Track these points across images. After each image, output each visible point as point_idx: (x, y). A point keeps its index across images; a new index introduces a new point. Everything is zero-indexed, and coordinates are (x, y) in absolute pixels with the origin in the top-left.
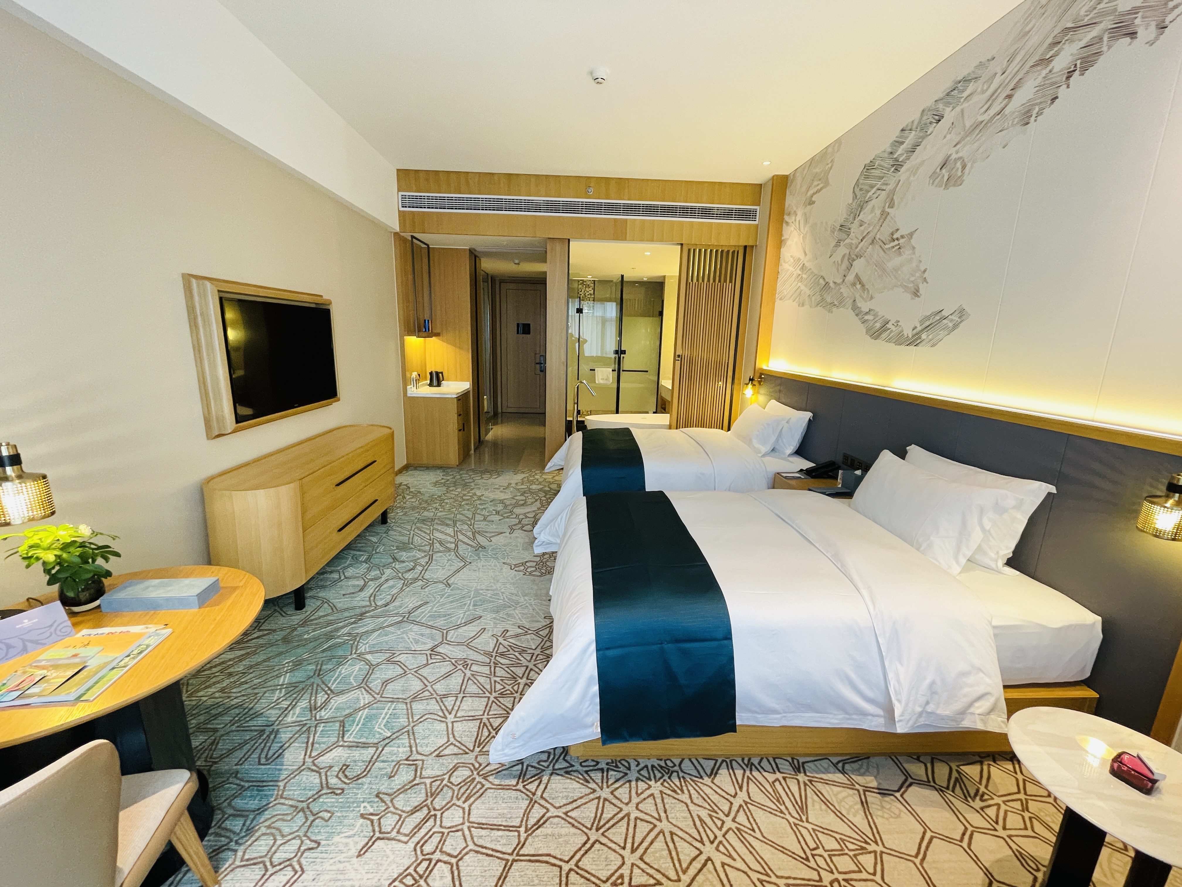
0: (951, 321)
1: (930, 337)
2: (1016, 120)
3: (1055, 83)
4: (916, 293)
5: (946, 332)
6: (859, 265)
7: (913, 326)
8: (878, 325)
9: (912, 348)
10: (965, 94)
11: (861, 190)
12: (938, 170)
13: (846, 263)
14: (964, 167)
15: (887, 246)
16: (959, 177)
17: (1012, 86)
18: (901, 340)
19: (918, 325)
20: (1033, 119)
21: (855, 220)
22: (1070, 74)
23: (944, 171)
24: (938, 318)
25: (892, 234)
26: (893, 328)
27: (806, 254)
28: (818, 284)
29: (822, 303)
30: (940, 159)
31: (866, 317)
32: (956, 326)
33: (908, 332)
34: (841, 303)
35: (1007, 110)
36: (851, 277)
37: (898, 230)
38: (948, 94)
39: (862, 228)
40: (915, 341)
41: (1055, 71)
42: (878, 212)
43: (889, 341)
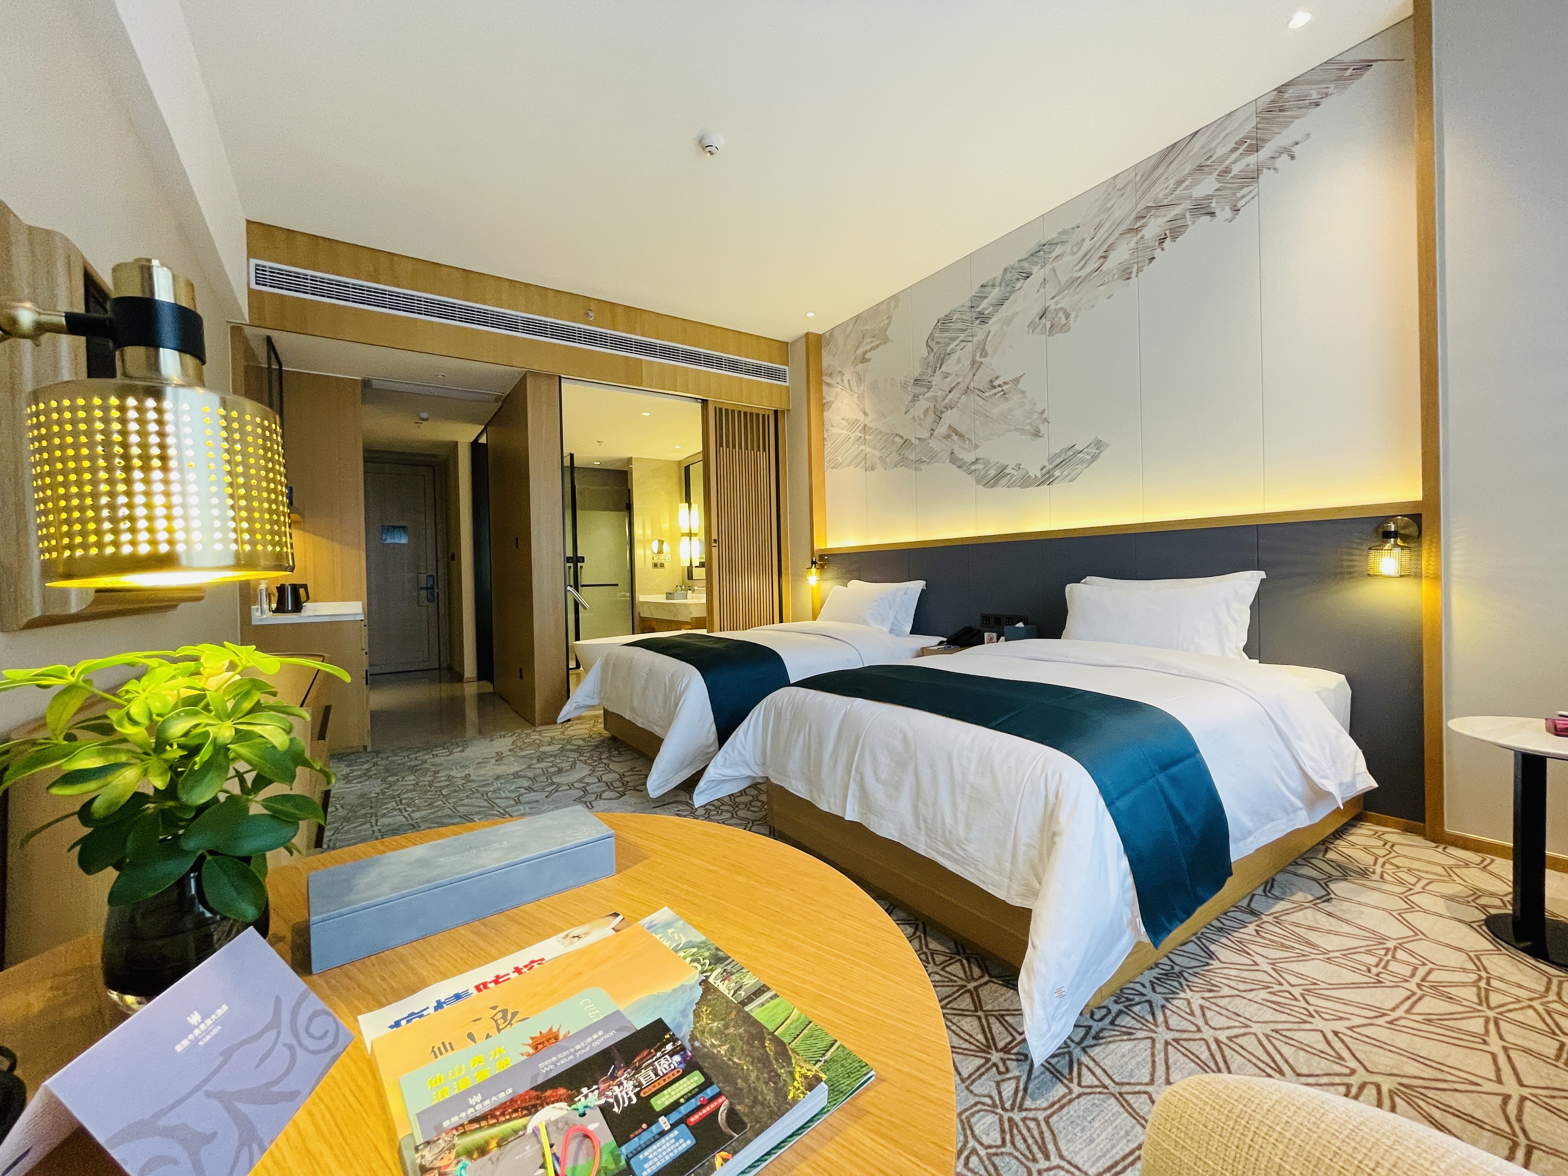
0: (1088, 453)
1: (1066, 473)
2: (1116, 276)
3: (1149, 247)
4: (1037, 434)
5: (1084, 465)
6: (950, 418)
7: (1040, 467)
8: (992, 473)
9: (1045, 487)
10: (1054, 255)
11: (938, 343)
12: (1037, 319)
13: (931, 417)
14: (1067, 316)
15: (986, 394)
16: (1065, 325)
17: (1105, 248)
18: (1026, 482)
19: (1047, 464)
20: (1133, 275)
21: (935, 372)
22: (1162, 241)
23: (1043, 320)
24: (1070, 453)
25: (991, 381)
26: (1014, 472)
27: (866, 414)
28: (893, 443)
29: (903, 461)
30: (1037, 309)
31: (973, 468)
32: (1094, 458)
33: (1035, 472)
34: (933, 457)
35: (1104, 268)
36: (942, 430)
37: (997, 377)
38: (1032, 255)
39: (948, 380)
40: (1047, 478)
41: (1146, 238)
42: (968, 363)
43: (1011, 485)
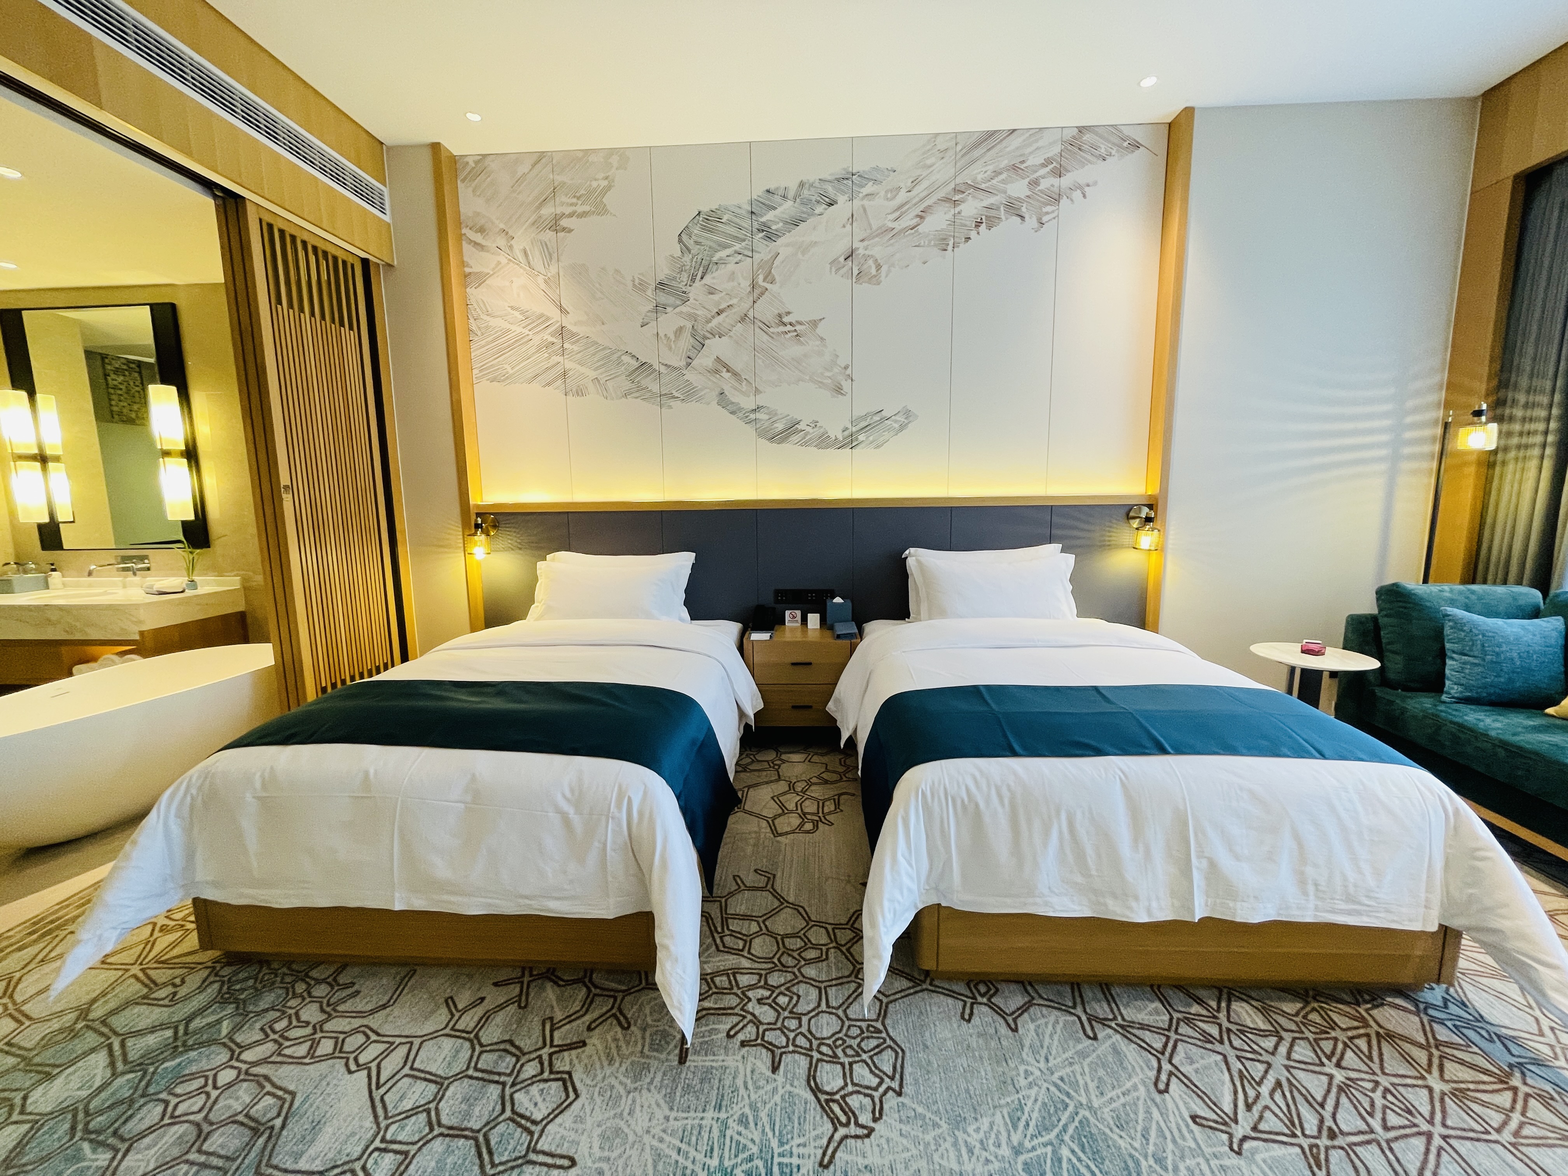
0: (896, 421)
1: (871, 438)
2: (932, 243)
3: (966, 226)
4: (838, 390)
5: (892, 433)
6: (716, 347)
7: (842, 427)
8: (780, 426)
9: (847, 450)
10: (865, 191)
11: (697, 243)
12: (842, 259)
13: (686, 341)
14: (879, 267)
15: (771, 330)
16: (875, 276)
17: (922, 208)
18: (824, 442)
19: (849, 426)
20: (950, 248)
21: (693, 280)
22: (978, 224)
23: (849, 262)
24: (877, 418)
25: (780, 316)
26: (809, 429)
27: (562, 310)
28: (619, 362)
29: (639, 390)
30: (842, 247)
31: (752, 416)
32: (902, 427)
33: (836, 432)
34: (690, 394)
35: (920, 228)
36: (705, 360)
37: (788, 313)
38: (838, 180)
39: (716, 297)
40: (850, 442)
41: (963, 214)
42: (746, 284)
43: (806, 444)
